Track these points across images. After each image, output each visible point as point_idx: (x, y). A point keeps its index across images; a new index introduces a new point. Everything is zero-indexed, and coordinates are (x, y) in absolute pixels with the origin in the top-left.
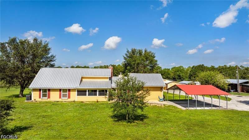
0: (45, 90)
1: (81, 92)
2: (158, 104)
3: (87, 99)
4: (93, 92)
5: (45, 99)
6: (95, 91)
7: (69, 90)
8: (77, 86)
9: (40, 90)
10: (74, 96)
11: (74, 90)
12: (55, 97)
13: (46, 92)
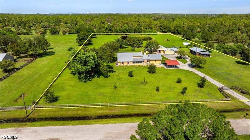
0: (122, 62)
1: (134, 62)
2: (159, 66)
3: (136, 64)
4: (137, 62)
5: (122, 65)
6: (138, 62)
7: (130, 62)
8: (132, 60)
9: (121, 62)
10: (132, 64)
11: (132, 62)
12: (125, 64)
13: (122, 63)
